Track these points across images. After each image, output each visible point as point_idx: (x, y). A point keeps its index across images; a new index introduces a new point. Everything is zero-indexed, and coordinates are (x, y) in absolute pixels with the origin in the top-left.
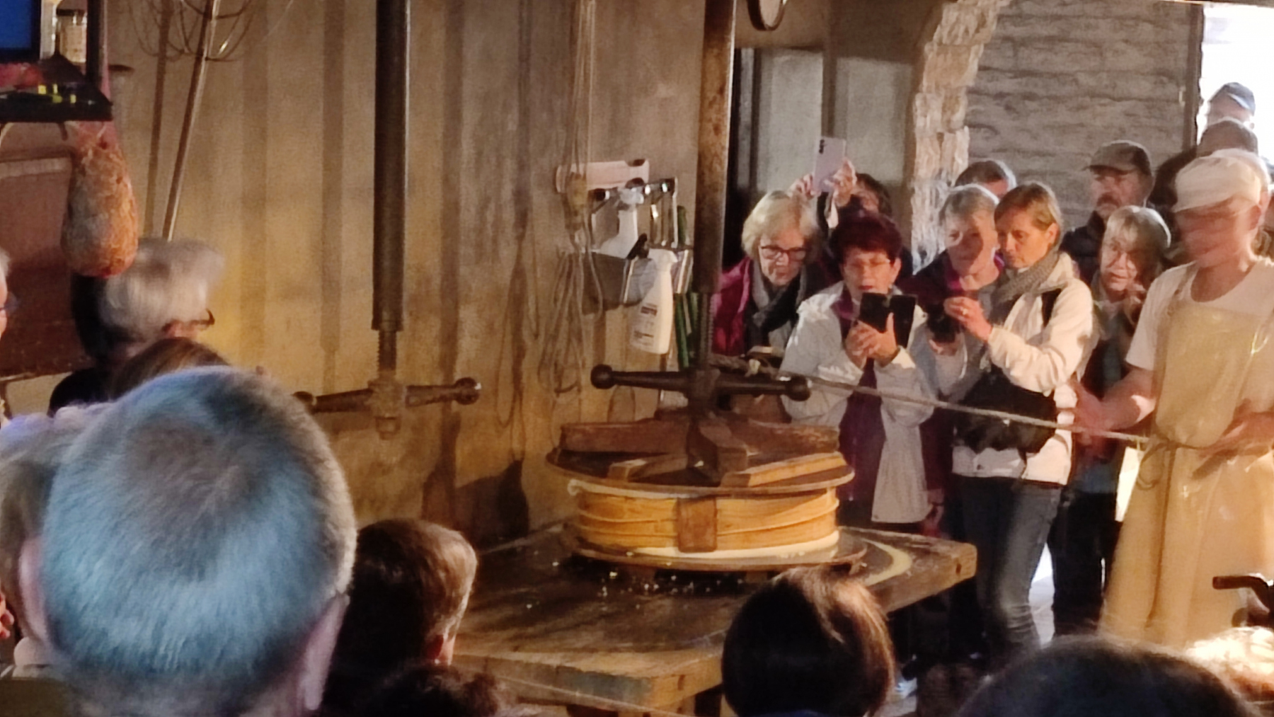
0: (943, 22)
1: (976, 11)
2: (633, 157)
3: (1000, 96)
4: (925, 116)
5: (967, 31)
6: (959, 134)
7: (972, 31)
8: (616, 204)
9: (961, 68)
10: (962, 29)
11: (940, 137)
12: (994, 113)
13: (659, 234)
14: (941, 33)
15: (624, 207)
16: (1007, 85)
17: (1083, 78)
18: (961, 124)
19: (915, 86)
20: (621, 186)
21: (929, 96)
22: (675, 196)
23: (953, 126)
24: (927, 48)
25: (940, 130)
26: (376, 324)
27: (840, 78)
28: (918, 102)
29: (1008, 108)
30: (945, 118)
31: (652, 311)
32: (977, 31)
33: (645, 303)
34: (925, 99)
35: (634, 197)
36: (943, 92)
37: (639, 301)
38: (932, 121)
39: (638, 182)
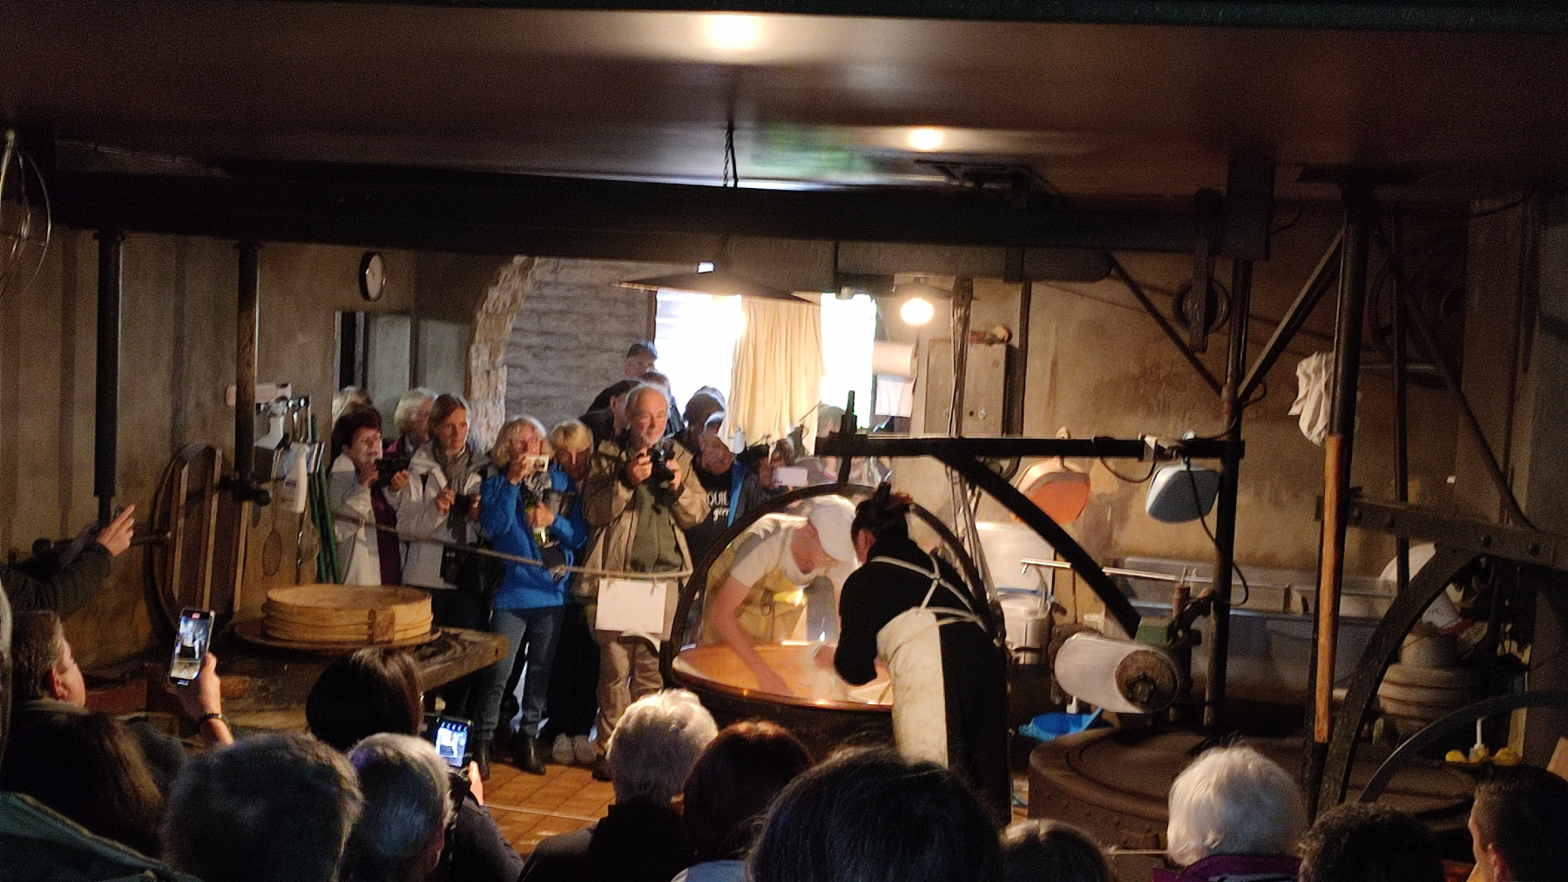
0: (489, 299)
1: (510, 293)
2: (282, 382)
3: (529, 347)
4: (478, 359)
5: (504, 305)
6: (500, 371)
7: (508, 305)
8: (268, 413)
9: (502, 328)
10: (501, 304)
11: (488, 373)
12: (526, 358)
13: (298, 434)
14: (488, 305)
15: (274, 415)
16: (535, 340)
17: (582, 338)
18: (501, 364)
19: (471, 340)
20: (272, 401)
21: (480, 347)
22: (309, 408)
23: (496, 365)
24: (478, 315)
25: (487, 367)
26: (96, 493)
28: (473, 349)
29: (535, 355)
30: (492, 360)
31: (294, 484)
32: (511, 305)
33: (288, 478)
34: (477, 349)
35: (281, 408)
36: (489, 344)
37: (284, 478)
38: (482, 361)
39: (283, 398)
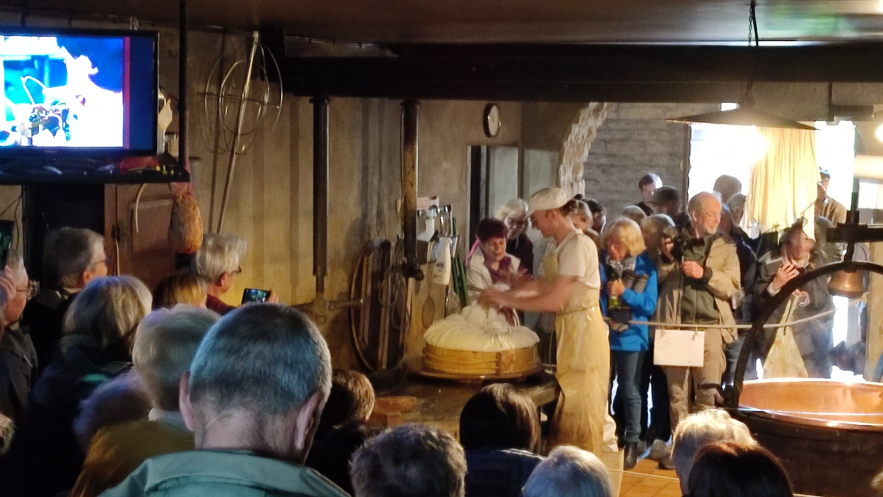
0: (572, 133)
1: (587, 128)
2: (433, 196)
3: (599, 166)
4: (565, 175)
5: (583, 137)
6: (580, 183)
7: (585, 137)
8: (424, 217)
9: (580, 153)
10: (581, 136)
11: (572, 185)
12: (597, 174)
13: (444, 230)
14: (571, 137)
15: (428, 218)
16: (603, 161)
17: (636, 158)
18: (581, 179)
19: (560, 161)
20: (426, 209)
21: (566, 166)
22: (451, 213)
23: (578, 179)
24: (565, 144)
25: (571, 182)
26: (315, 272)
27: (526, 160)
28: (561, 169)
29: (603, 171)
30: (574, 176)
31: (441, 265)
32: (588, 136)
33: (438, 261)
34: (564, 168)
35: (433, 213)
36: (573, 164)
37: (435, 261)
38: (568, 177)
39: (435, 207)
